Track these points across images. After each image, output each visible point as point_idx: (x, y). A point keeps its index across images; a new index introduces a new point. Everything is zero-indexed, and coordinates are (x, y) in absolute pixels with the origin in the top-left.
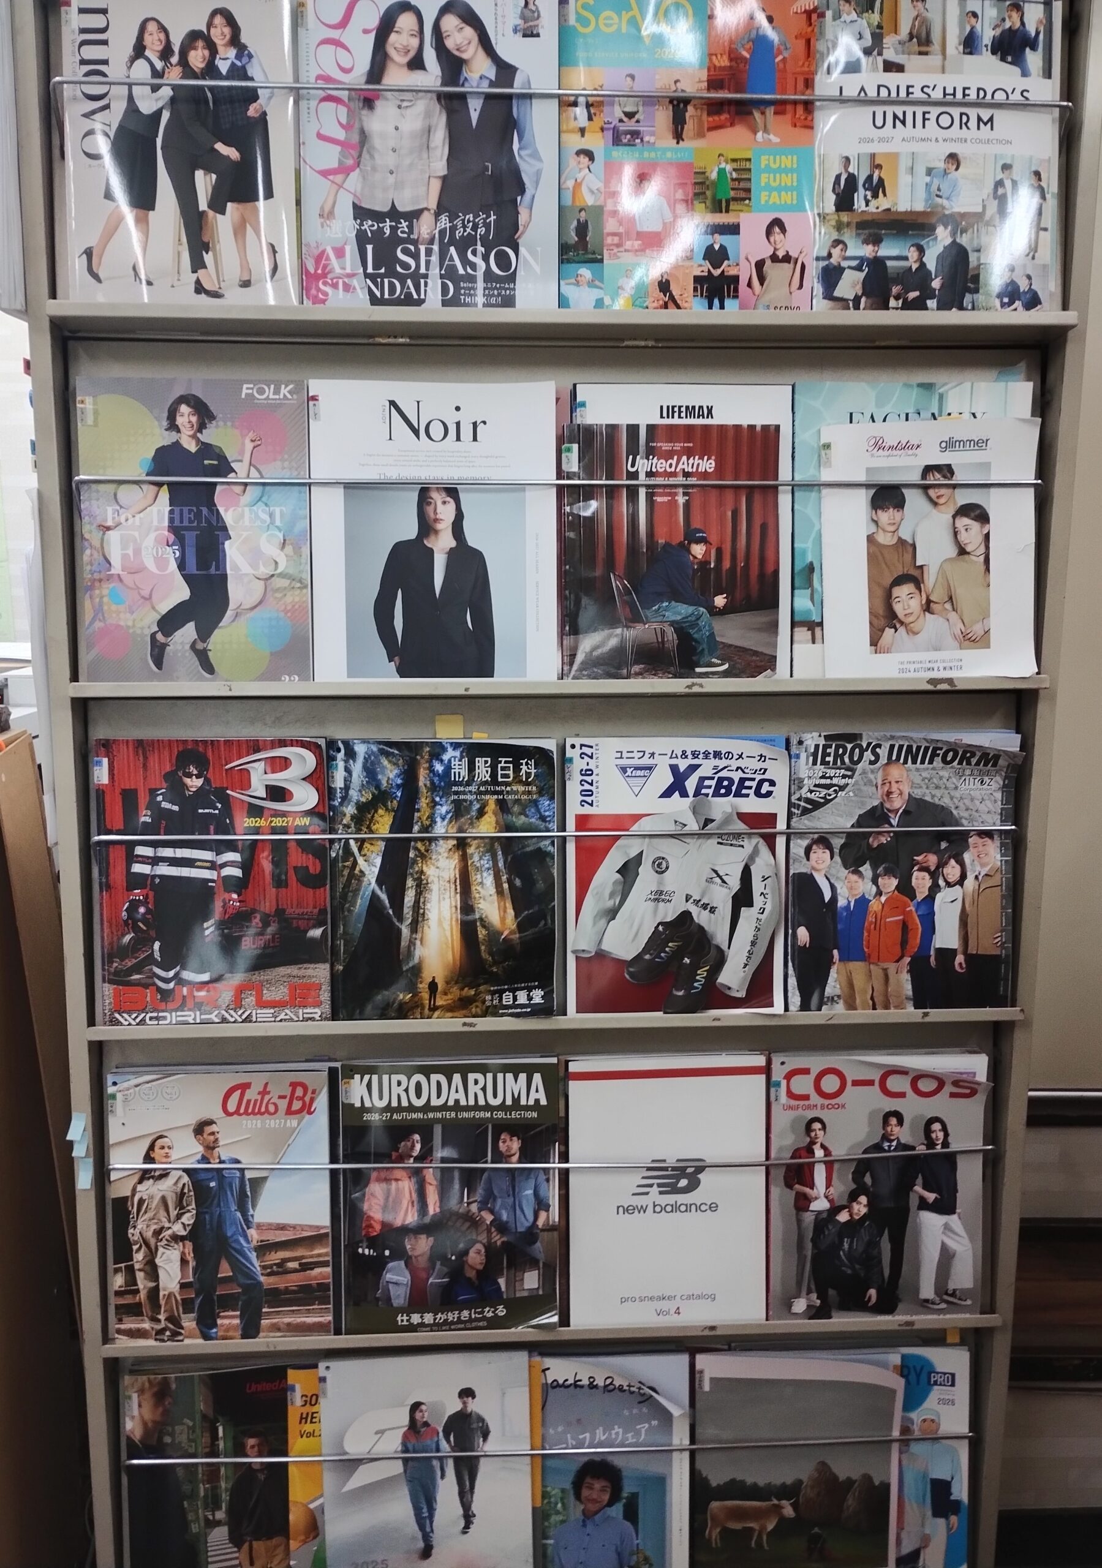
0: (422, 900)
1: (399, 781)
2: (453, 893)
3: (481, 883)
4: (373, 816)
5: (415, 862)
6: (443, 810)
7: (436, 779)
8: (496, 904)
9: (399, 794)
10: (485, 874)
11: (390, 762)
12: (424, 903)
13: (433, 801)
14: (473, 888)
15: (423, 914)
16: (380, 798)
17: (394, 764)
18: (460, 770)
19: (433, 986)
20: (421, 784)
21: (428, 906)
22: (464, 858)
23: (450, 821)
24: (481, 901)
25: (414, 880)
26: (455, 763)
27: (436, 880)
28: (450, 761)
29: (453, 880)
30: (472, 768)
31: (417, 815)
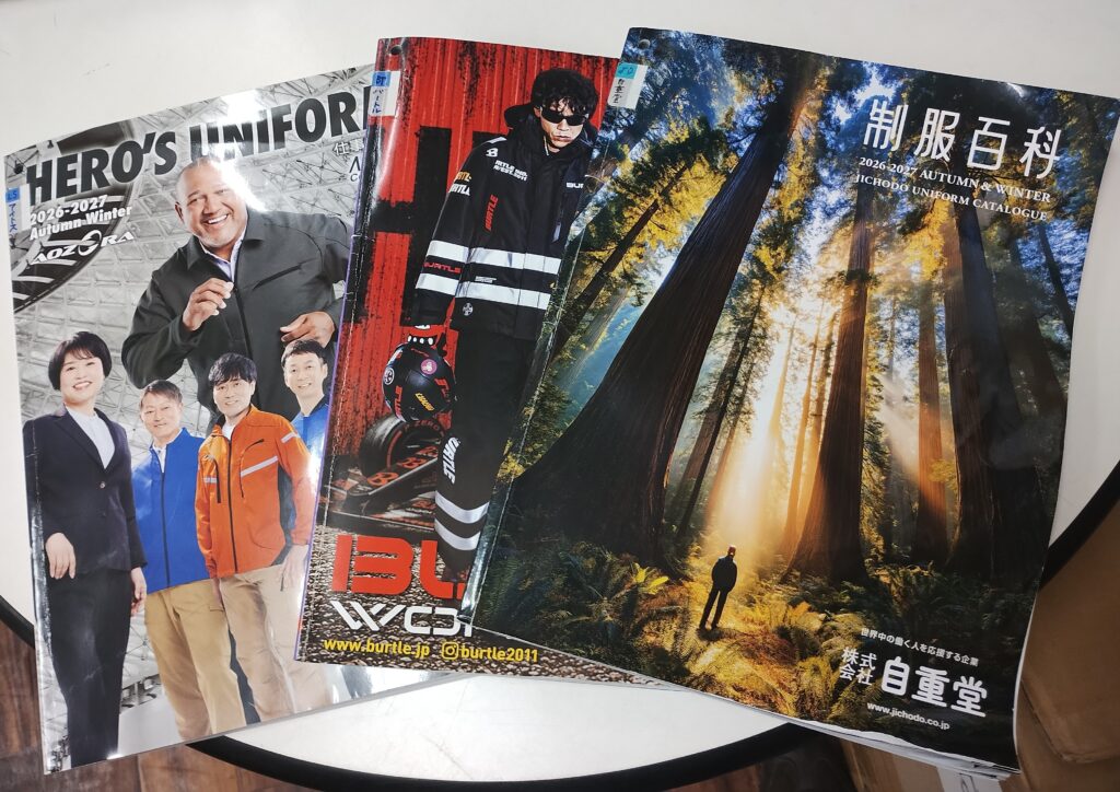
0: (744, 367)
1: (752, 122)
2: (817, 373)
3: (888, 368)
4: (679, 175)
5: (746, 285)
6: (833, 197)
7: (830, 136)
8: (916, 420)
9: (745, 145)
10: (899, 351)
11: (743, 82)
12: (747, 376)
13: (815, 175)
14: (867, 374)
15: (741, 399)
16: (706, 143)
17: (751, 88)
18: (888, 127)
19: (725, 574)
20: (796, 136)
21: (756, 384)
22: (858, 305)
23: (844, 222)
24: (882, 405)
25: (737, 321)
26: (879, 112)
27: (785, 335)
28: (869, 104)
29: (823, 345)
30: (913, 126)
31: (772, 193)
